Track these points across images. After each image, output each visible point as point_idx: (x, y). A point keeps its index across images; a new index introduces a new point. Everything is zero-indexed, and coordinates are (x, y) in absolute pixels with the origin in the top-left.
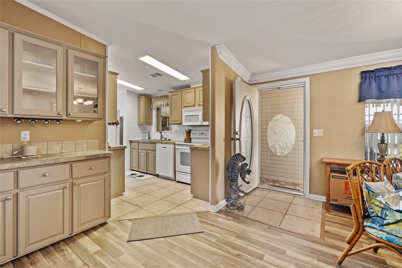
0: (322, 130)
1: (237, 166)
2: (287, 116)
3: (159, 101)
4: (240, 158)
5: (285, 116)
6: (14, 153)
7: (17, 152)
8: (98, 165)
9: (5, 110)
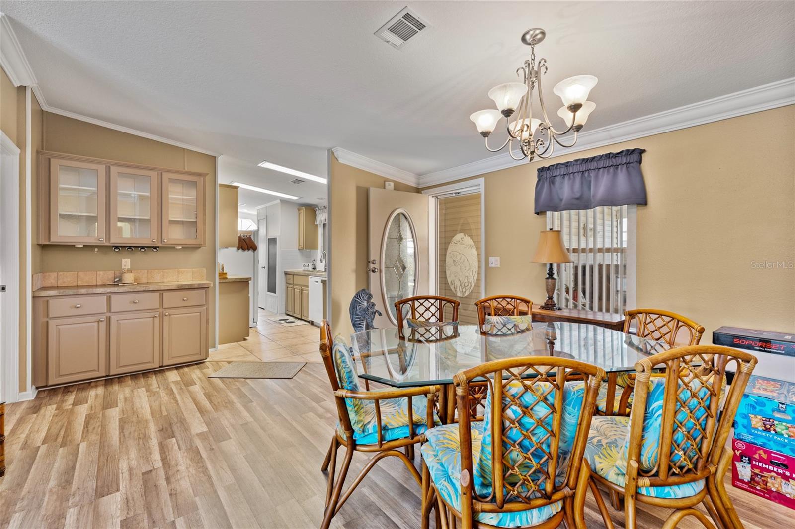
0: (499, 258)
1: (360, 305)
2: (469, 236)
3: (324, 214)
4: (363, 295)
5: (467, 235)
6: (116, 280)
7: (118, 279)
8: (194, 297)
9: (102, 239)
